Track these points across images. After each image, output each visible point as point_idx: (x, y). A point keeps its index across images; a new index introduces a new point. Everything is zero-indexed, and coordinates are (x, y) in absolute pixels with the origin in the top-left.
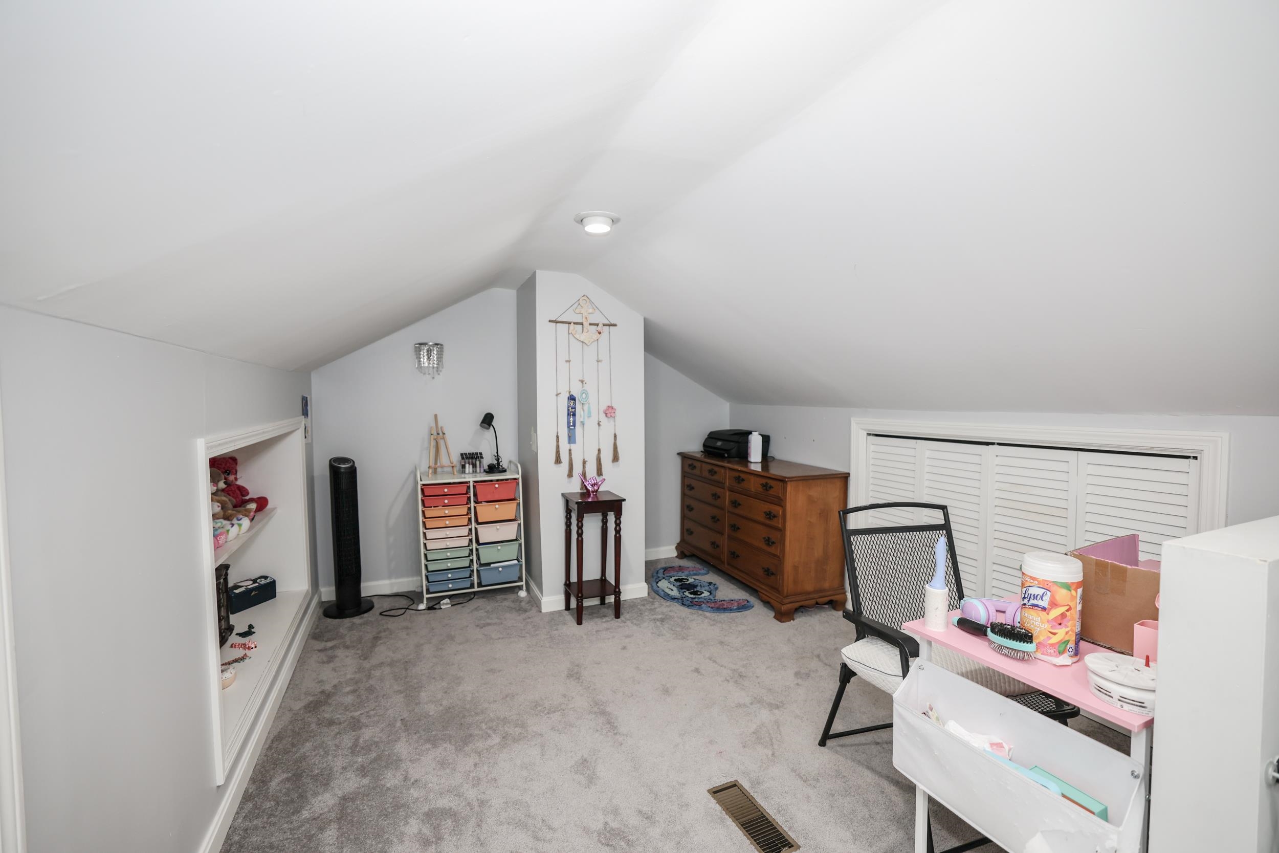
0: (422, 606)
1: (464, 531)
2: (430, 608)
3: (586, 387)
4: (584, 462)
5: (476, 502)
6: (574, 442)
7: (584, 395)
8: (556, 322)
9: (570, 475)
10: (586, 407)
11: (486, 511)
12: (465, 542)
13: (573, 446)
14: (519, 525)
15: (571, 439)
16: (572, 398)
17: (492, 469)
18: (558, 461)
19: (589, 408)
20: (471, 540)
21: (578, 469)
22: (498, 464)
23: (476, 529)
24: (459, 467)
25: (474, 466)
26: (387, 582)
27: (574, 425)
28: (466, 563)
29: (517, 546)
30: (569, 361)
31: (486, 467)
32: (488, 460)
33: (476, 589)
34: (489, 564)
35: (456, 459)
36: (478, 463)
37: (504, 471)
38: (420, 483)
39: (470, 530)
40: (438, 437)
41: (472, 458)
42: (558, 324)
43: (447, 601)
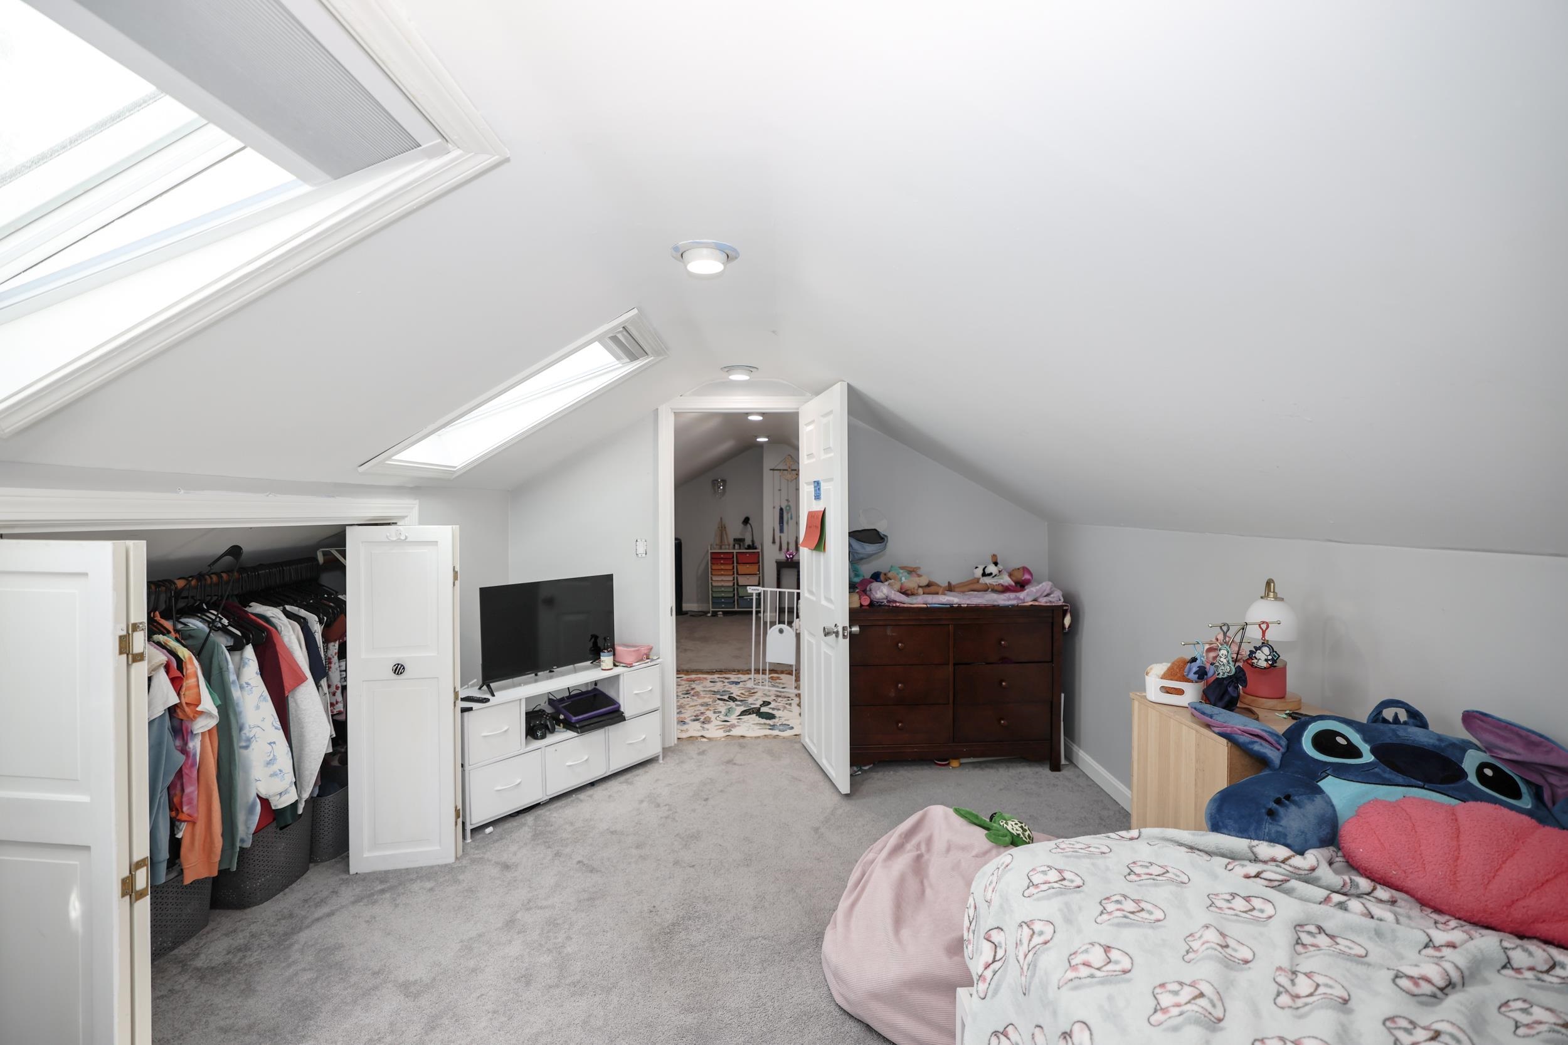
0: (709, 615)
1: (731, 578)
2: (712, 616)
3: (790, 503)
4: (788, 544)
5: (737, 563)
6: (783, 533)
7: (788, 508)
8: (773, 470)
9: (780, 549)
10: (790, 514)
11: (742, 569)
12: (731, 584)
13: (782, 535)
14: (759, 577)
15: (781, 531)
16: (781, 509)
17: (749, 547)
18: (774, 542)
20: (734, 583)
21: (784, 546)
22: (753, 544)
23: (737, 577)
24: (731, 546)
25: (740, 546)
26: (696, 605)
27: (783, 523)
28: (732, 595)
30: (780, 490)
31: (746, 546)
32: (748, 542)
33: (736, 609)
34: (743, 597)
35: (731, 542)
36: (742, 544)
37: (756, 548)
38: (710, 551)
39: (734, 577)
40: (722, 529)
41: (739, 541)
42: (775, 471)
43: (721, 613)
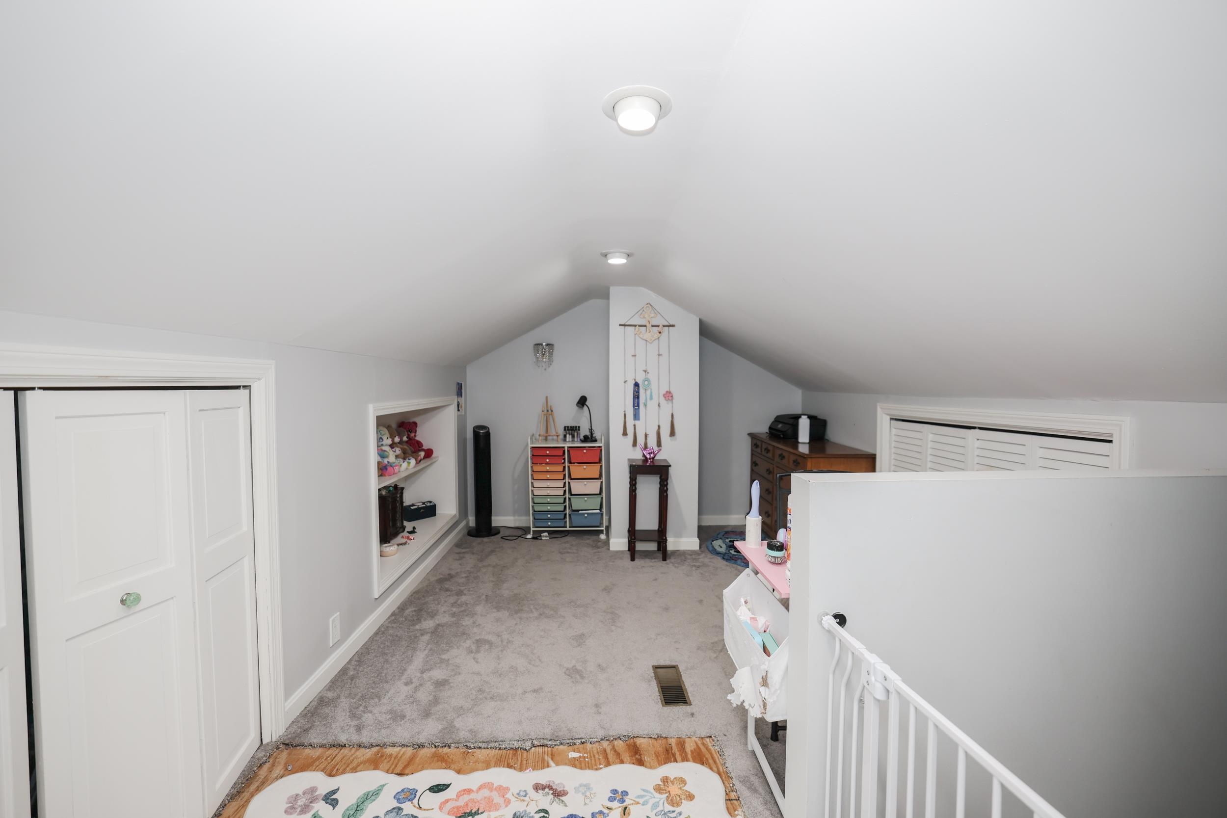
0: (529, 536)
1: (561, 484)
2: (533, 538)
3: (649, 376)
4: (646, 436)
5: (570, 462)
6: (639, 419)
7: (646, 383)
8: (625, 325)
9: (635, 444)
10: (648, 392)
11: (577, 470)
12: (561, 492)
13: (637, 422)
14: (602, 482)
15: (636, 416)
16: (637, 385)
17: (586, 439)
18: (625, 433)
19: (651, 393)
20: (565, 491)
21: (641, 441)
22: (592, 434)
23: (569, 483)
24: (561, 437)
25: (573, 436)
26: (512, 518)
27: (638, 406)
28: (562, 509)
29: (599, 500)
30: (635, 356)
31: (582, 437)
32: (584, 431)
33: (568, 529)
34: (578, 511)
35: (561, 432)
36: (576, 434)
37: (596, 441)
38: (530, 445)
39: (565, 483)
40: (548, 413)
41: (572, 430)
42: (626, 327)
43: (546, 534)
